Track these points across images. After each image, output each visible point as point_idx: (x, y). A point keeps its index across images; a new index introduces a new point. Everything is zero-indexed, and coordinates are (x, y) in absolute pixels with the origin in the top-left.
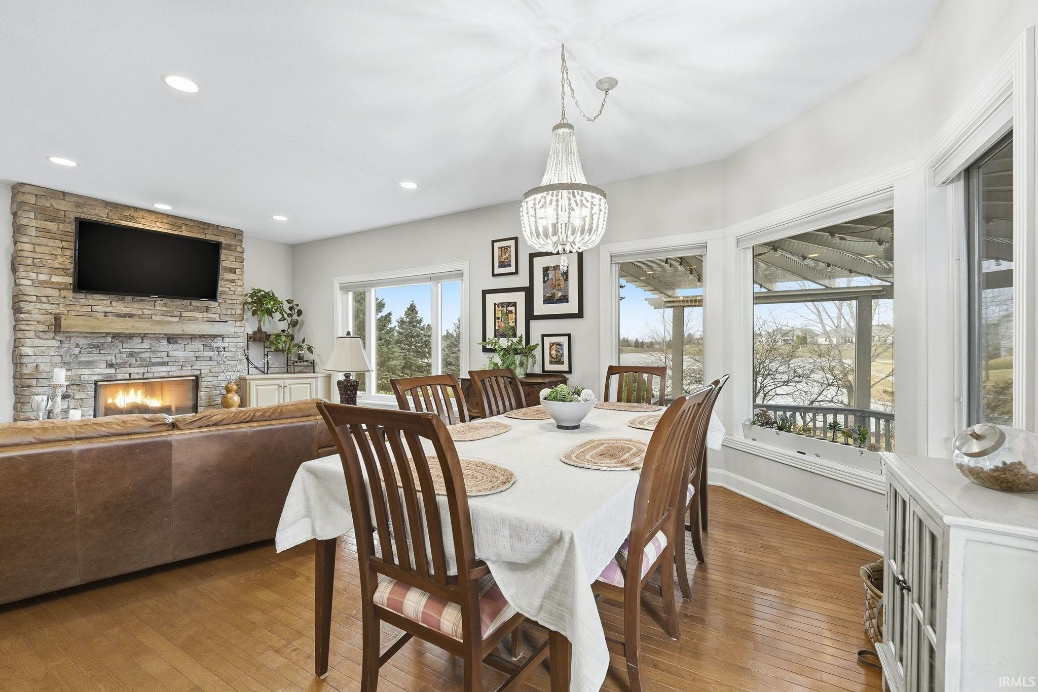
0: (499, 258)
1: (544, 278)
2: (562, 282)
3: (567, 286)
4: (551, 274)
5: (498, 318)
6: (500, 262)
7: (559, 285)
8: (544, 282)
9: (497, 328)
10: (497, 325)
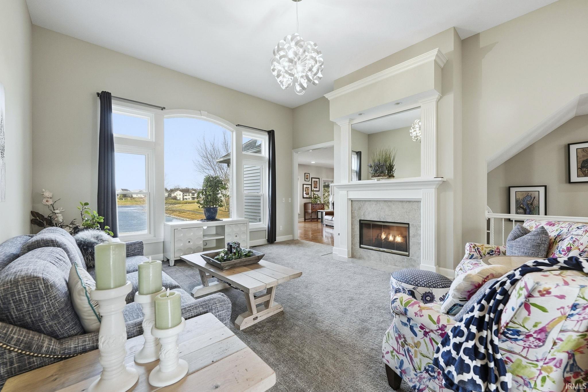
0: (306, 177)
7: (316, 185)
8: (314, 184)
10: (306, 192)
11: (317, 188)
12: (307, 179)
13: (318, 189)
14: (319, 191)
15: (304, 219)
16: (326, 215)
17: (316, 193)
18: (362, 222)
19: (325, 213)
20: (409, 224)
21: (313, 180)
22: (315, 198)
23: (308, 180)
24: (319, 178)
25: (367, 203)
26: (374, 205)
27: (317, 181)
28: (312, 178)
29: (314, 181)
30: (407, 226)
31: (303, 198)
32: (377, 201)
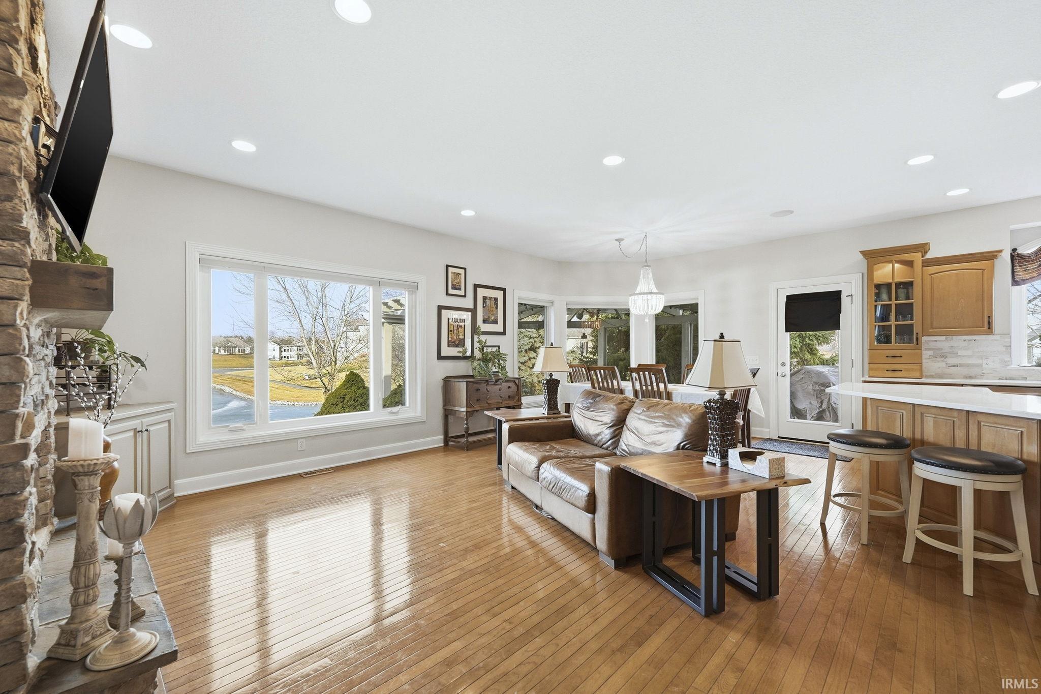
0: (452, 282)
1: (483, 305)
2: (494, 309)
3: (497, 312)
4: (488, 302)
5: (451, 331)
6: (453, 285)
7: (492, 311)
8: (483, 307)
9: (450, 339)
10: (450, 336)
11: (495, 322)
12: (454, 288)
13: (499, 328)
14: (504, 333)
15: (442, 437)
16: (511, 441)
17: (491, 340)
19: (511, 430)
21: (481, 292)
22: (485, 359)
23: (462, 293)
24: (504, 290)
27: (496, 299)
28: (476, 286)
29: (485, 298)
31: (440, 357)
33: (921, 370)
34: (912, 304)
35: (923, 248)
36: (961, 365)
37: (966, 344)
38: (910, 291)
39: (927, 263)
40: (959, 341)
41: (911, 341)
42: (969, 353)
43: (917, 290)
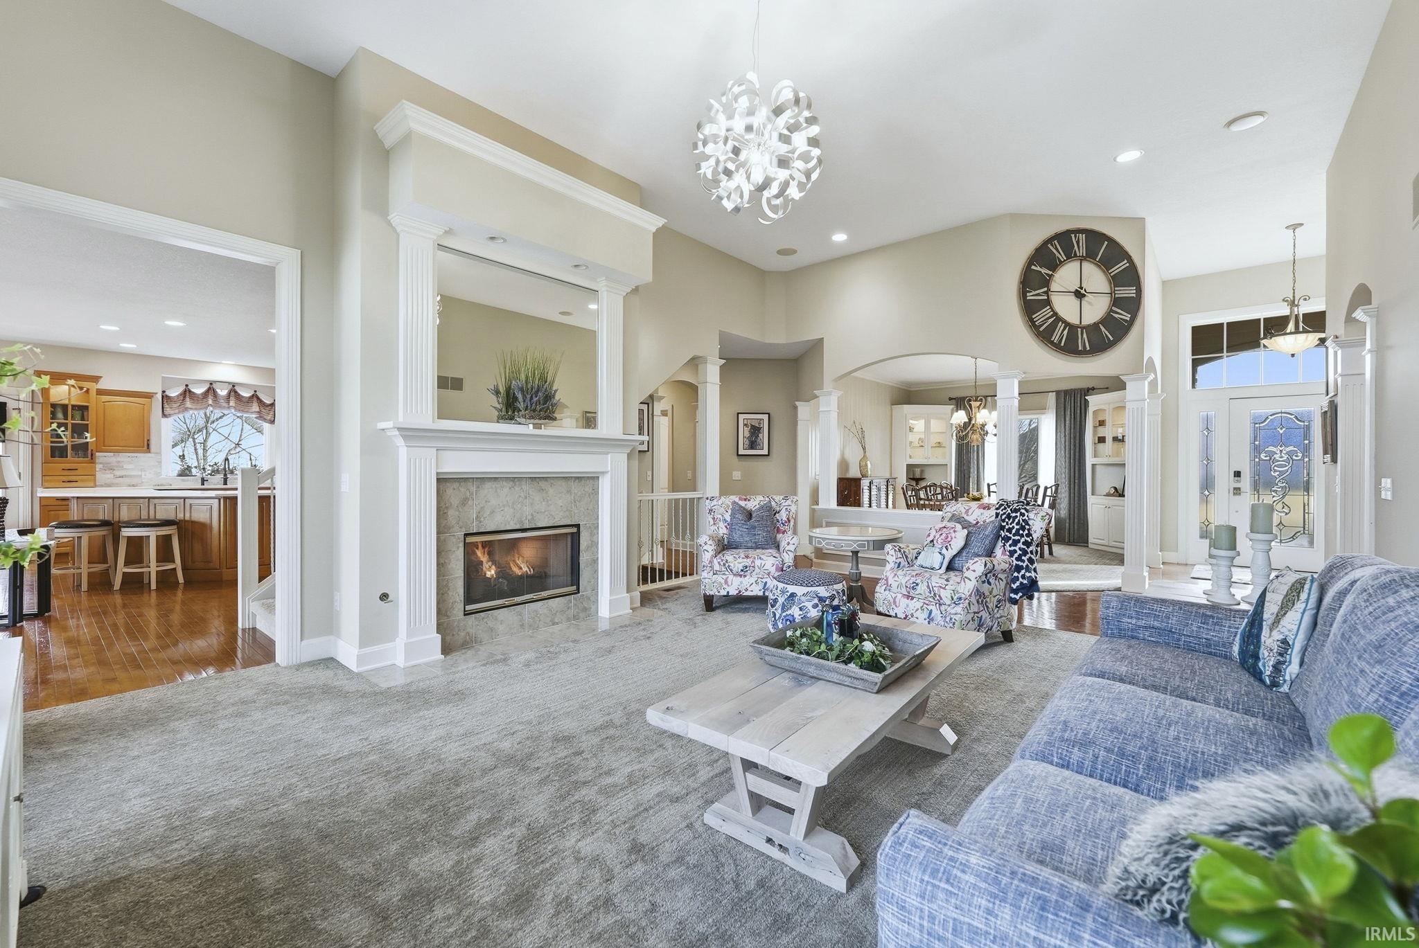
18: (469, 540)
20: (578, 526)
25: (488, 485)
26: (506, 490)
30: (575, 530)
32: (514, 479)
33: (95, 480)
34: (87, 425)
35: (96, 379)
36: (126, 476)
37: (129, 459)
38: (85, 413)
39: (100, 392)
40: (124, 457)
41: (85, 456)
42: (130, 466)
43: (92, 414)
